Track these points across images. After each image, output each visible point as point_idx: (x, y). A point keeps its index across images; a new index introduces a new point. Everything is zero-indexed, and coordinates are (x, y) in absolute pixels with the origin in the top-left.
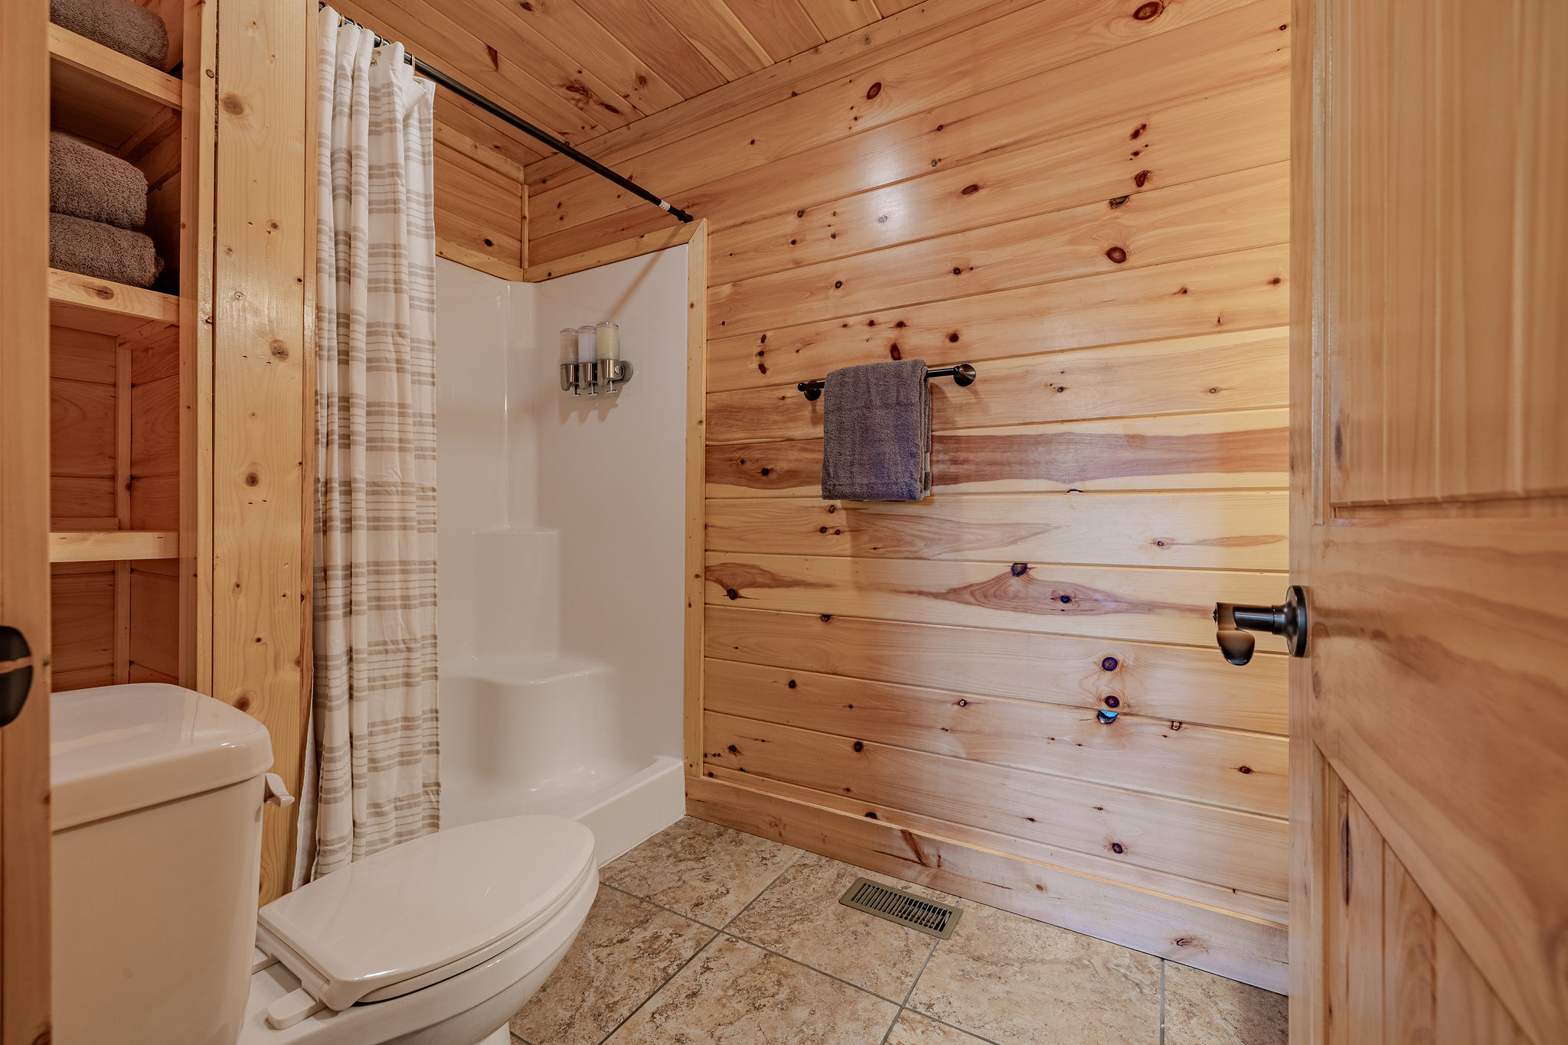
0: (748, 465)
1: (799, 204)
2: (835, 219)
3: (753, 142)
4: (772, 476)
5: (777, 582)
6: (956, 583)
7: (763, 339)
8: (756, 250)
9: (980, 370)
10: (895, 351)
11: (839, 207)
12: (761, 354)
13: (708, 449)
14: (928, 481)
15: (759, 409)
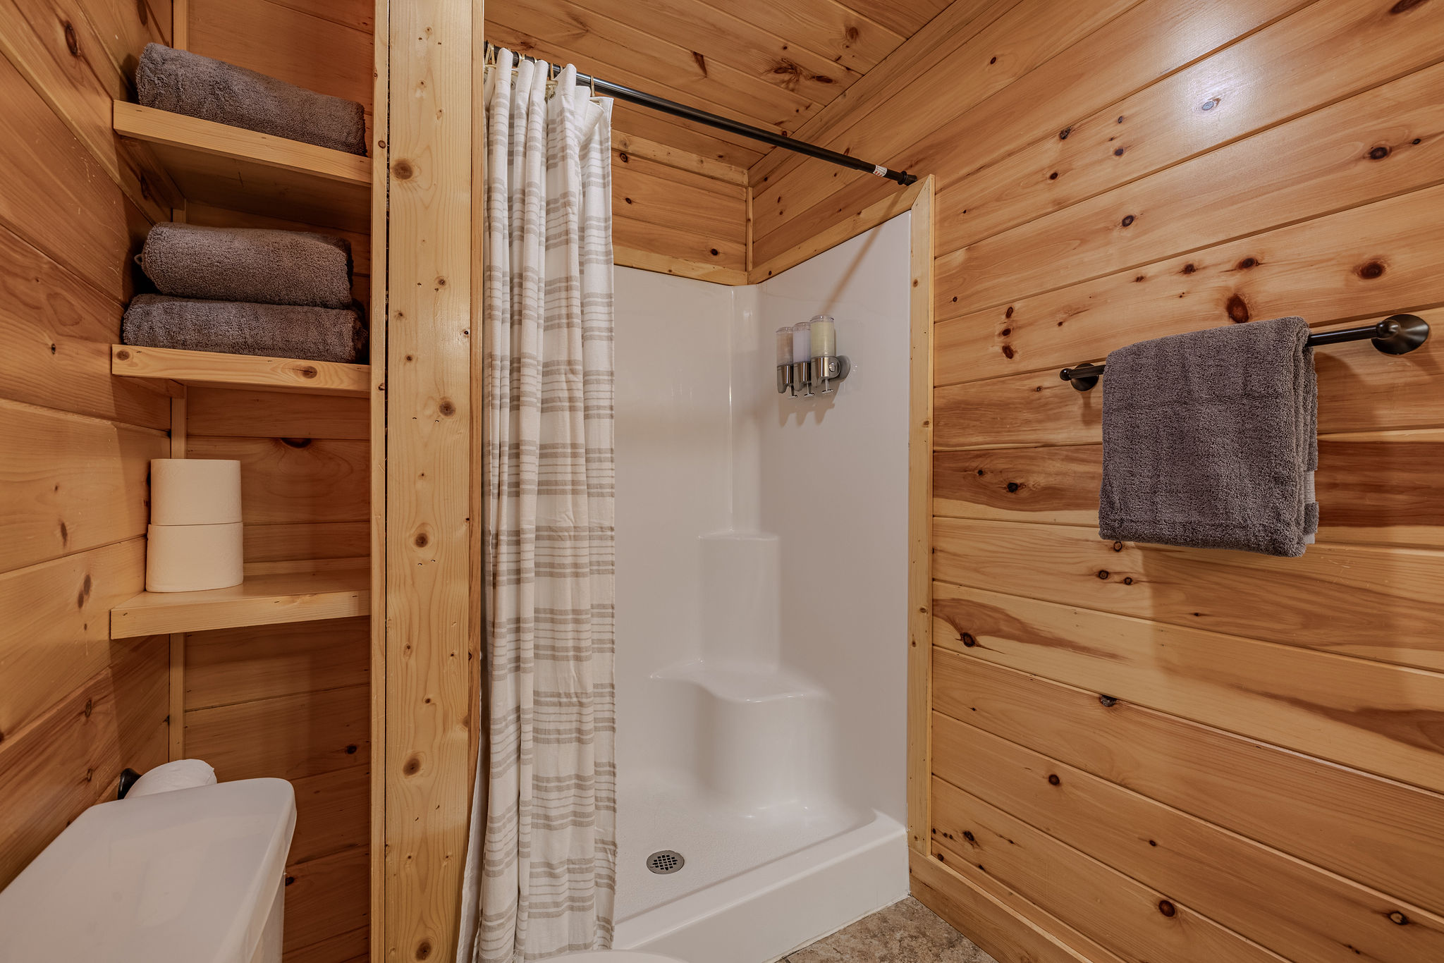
0: (988, 478)
1: (1062, 121)
2: (1120, 127)
3: (993, 61)
4: (1023, 493)
5: (1028, 635)
7: (1009, 313)
8: (998, 200)
9: (1438, 322)
10: (1237, 307)
11: (1127, 109)
12: (1006, 332)
13: (936, 456)
14: (1312, 520)
15: (1004, 406)
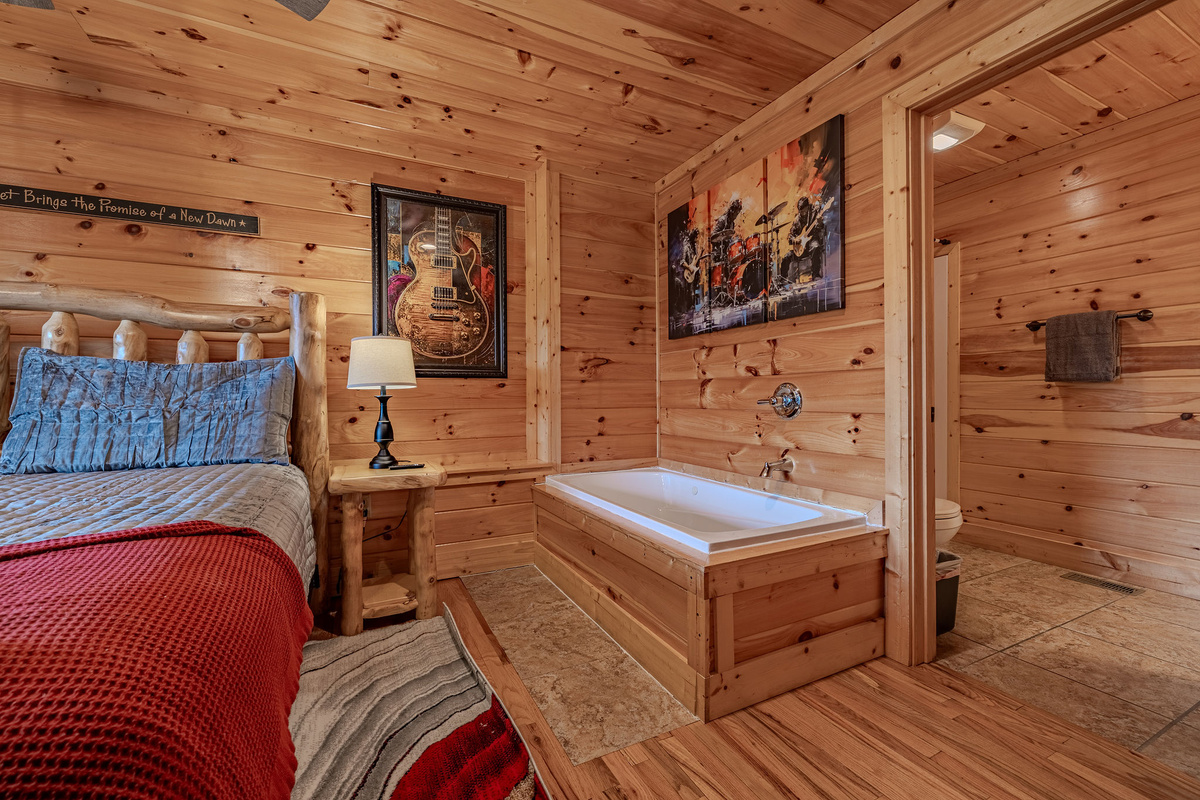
0: (989, 365)
1: (1025, 231)
2: (1050, 238)
3: (991, 202)
4: (1007, 370)
5: (1010, 424)
6: (1138, 424)
7: (1000, 301)
8: (994, 256)
9: (1156, 312)
10: (1094, 304)
11: (1051, 232)
12: (998, 308)
13: (962, 358)
14: (1118, 371)
15: (997, 337)
